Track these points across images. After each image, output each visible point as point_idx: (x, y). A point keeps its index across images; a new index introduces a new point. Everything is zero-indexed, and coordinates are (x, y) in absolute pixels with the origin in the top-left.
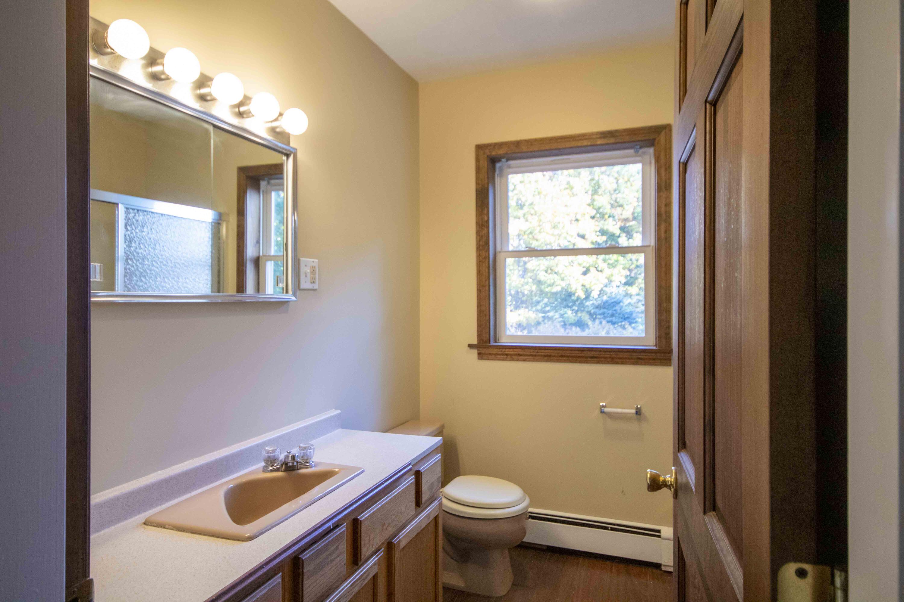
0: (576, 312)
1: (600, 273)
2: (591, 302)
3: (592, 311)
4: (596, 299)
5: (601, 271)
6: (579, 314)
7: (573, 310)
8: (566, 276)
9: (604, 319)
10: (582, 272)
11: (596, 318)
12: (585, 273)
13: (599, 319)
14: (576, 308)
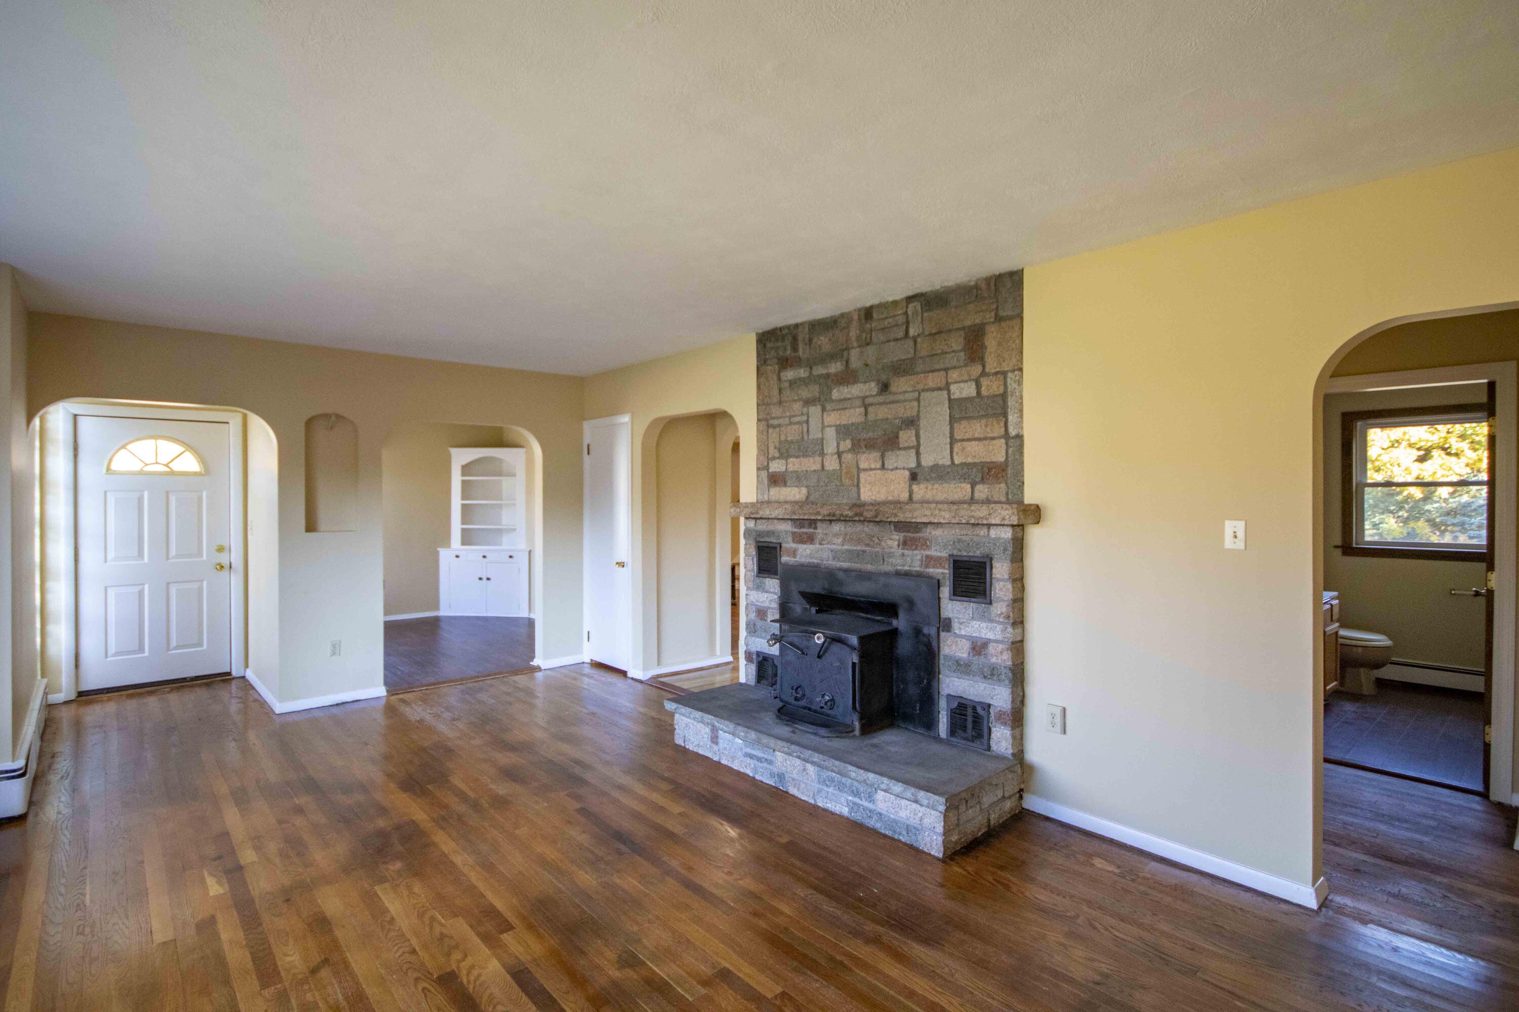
0: (1406, 521)
1: (1453, 459)
2: (1436, 505)
3: (1438, 520)
4: (1445, 500)
5: (1457, 455)
6: (1412, 524)
7: (1398, 517)
8: (1385, 464)
9: (1464, 533)
10: (1415, 458)
11: (1446, 530)
12: (1422, 459)
13: (1452, 532)
14: (1406, 515)
